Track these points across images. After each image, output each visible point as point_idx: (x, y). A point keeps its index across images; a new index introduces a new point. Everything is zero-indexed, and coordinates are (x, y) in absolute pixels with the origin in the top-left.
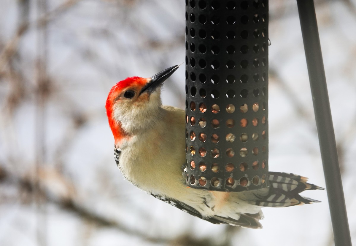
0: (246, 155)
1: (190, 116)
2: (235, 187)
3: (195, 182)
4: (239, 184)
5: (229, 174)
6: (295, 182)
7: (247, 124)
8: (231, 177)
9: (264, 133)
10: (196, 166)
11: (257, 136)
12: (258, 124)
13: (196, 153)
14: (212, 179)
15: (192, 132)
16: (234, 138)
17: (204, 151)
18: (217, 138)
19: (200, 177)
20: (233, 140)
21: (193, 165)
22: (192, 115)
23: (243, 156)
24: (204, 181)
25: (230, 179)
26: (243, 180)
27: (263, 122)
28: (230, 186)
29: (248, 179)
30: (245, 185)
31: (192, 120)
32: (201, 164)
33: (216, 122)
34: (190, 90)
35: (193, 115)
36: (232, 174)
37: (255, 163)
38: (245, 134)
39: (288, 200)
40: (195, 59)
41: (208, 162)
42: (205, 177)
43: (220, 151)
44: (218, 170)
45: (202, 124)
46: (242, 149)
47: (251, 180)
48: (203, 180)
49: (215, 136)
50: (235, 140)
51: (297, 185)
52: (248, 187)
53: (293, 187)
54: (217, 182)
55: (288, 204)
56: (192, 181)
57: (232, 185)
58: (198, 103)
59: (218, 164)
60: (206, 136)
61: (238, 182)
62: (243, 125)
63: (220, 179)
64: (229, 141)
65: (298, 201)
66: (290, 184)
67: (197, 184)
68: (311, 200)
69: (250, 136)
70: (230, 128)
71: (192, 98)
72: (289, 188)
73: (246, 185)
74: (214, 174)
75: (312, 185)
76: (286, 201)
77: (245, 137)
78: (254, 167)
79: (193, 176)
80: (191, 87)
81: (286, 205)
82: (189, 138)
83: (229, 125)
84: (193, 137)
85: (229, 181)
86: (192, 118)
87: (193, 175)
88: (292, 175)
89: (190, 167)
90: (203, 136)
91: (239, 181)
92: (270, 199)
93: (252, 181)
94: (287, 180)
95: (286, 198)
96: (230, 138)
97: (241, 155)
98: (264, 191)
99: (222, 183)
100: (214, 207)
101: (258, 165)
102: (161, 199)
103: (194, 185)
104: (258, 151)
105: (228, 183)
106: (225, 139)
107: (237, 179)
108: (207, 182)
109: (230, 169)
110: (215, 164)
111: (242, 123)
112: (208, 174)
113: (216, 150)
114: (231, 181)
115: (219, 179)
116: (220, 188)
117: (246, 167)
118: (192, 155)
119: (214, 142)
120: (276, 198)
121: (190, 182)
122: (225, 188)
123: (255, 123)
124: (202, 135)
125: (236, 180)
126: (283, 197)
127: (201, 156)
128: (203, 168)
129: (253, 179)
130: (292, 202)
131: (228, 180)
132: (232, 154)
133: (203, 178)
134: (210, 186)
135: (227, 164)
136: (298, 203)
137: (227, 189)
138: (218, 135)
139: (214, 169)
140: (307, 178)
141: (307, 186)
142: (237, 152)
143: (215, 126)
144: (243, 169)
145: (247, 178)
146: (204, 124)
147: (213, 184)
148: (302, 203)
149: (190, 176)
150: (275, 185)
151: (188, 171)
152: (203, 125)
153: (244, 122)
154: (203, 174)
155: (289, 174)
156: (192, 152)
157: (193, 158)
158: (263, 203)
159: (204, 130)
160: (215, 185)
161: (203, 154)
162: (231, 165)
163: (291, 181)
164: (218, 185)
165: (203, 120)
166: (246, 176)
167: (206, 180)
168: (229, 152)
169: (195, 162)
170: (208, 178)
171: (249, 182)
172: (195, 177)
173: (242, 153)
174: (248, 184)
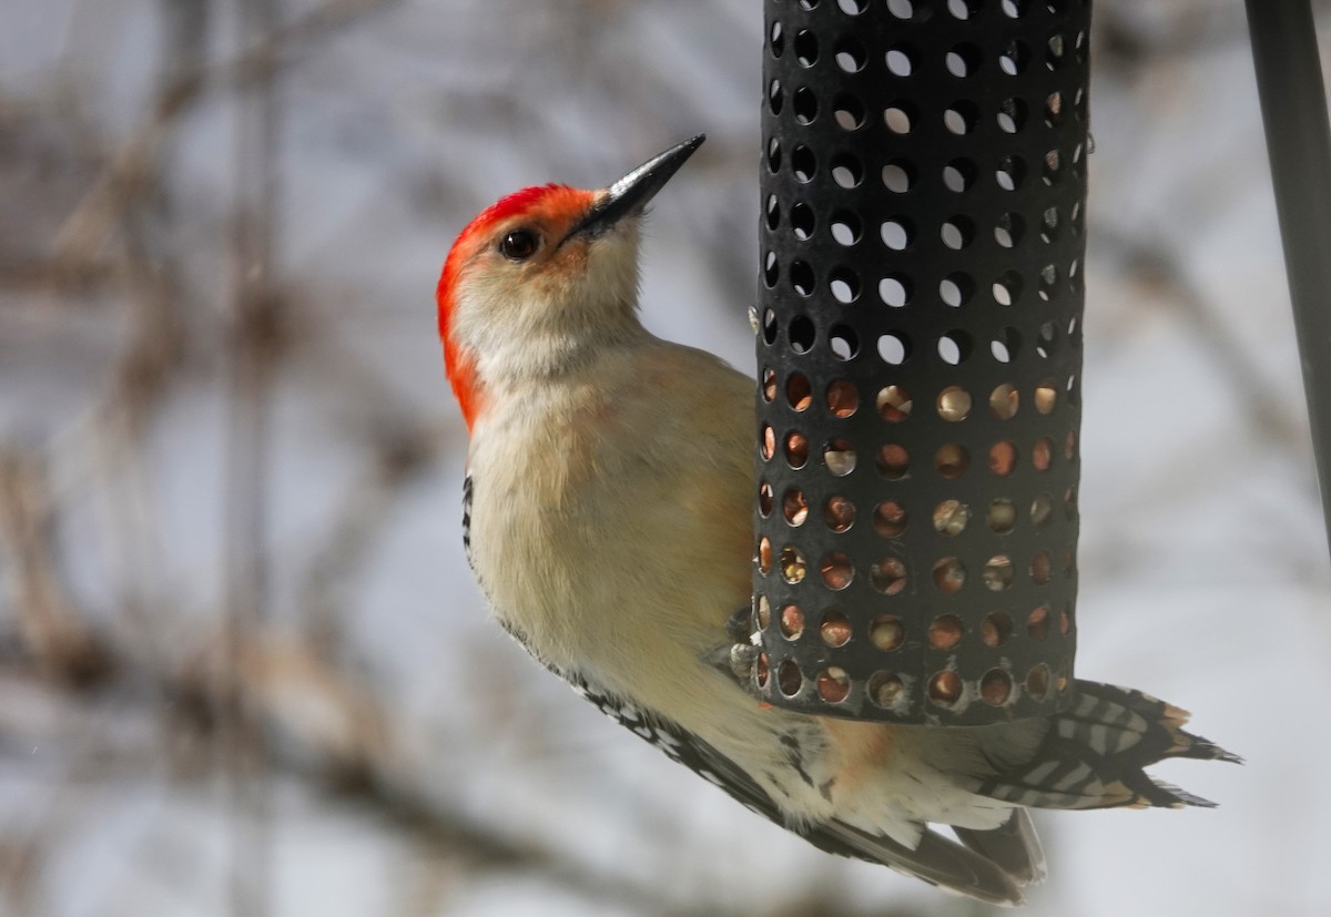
0: (1006, 583)
1: (786, 430)
2: (964, 708)
3: (802, 686)
4: (980, 697)
5: (940, 657)
6: (1137, 723)
7: (1014, 465)
8: (950, 668)
9: (1068, 495)
10: (807, 623)
11: (1046, 510)
12: (1051, 463)
13: (806, 572)
14: (873, 675)
15: (790, 494)
16: (964, 519)
17: (840, 565)
18: (897, 518)
19: (823, 669)
20: (958, 525)
21: (791, 619)
22: (792, 427)
23: (996, 586)
24: (840, 682)
25: (944, 676)
26: (994, 680)
27: (1069, 455)
28: (944, 705)
29: (1012, 677)
30: (998, 700)
31: (793, 445)
32: (834, 617)
33: (895, 454)
34: (786, 329)
35: (799, 428)
36: (953, 658)
37: (1037, 615)
38: (1005, 500)
39: (1096, 788)
41: (858, 609)
42: (845, 669)
43: (907, 568)
44: (896, 641)
45: (839, 463)
46: (994, 561)
47: (1023, 681)
48: (834, 680)
49: (892, 510)
50: (969, 524)
52: (1011, 706)
53: (1127, 740)
54: (892, 687)
55: (1090, 801)
56: (784, 684)
57: (953, 698)
58: (821, 381)
59: (898, 618)
60: (854, 509)
61: (976, 688)
62: (997, 466)
63: (906, 678)
64: (945, 531)
65: (1128, 794)
66: (1118, 727)
67: (808, 695)
68: (1183, 797)
69: (1020, 510)
70: (947, 477)
71: (796, 359)
72: (1111, 742)
73: (1004, 700)
74: (882, 656)
76: (1089, 789)
77: (1002, 514)
78: (1031, 629)
79: (793, 663)
80: (791, 315)
82: (778, 516)
83: (946, 468)
84: (796, 512)
85: (942, 686)
86: (795, 438)
87: (794, 660)
89: (779, 628)
90: (840, 508)
91: (979, 683)
93: (1025, 683)
96: (949, 517)
97: (988, 582)
99: (915, 694)
100: (831, 782)
101: (1046, 621)
103: (795, 699)
104: (1046, 568)
105: (936, 694)
106: (931, 522)
107: (971, 678)
108: (850, 689)
109: (944, 639)
110: (888, 617)
111: (995, 461)
112: (858, 659)
113: (892, 563)
114: (946, 685)
115: (902, 676)
116: (907, 713)
117: (1003, 628)
118: (792, 582)
119: (884, 532)
120: (1056, 776)
121: (779, 686)
122: (926, 713)
123: (1041, 458)
124: (835, 505)
125: (968, 680)
126: (1083, 771)
127: (834, 586)
128: (833, 633)
129: (1028, 675)
130: (1105, 796)
131: (936, 679)
132: (954, 579)
133: (837, 673)
134: (866, 704)
135: (937, 617)
136: (1128, 798)
137: (935, 718)
138: (901, 505)
139: (884, 638)
140: (1186, 713)
141: (1176, 741)
142: (973, 568)
143: (886, 469)
144: (992, 639)
145: (1008, 673)
146: (843, 462)
147: (875, 694)
148: (1143, 800)
149: (779, 664)
150: (1067, 729)
151: (769, 642)
152: (840, 466)
153: (1002, 455)
154: (838, 656)
155: (1127, 692)
156: (789, 571)
157: (795, 596)
158: (1005, 790)
159: (844, 486)
160: (881, 698)
161: (841, 581)
162: (950, 623)
164: (898, 698)
165: (839, 443)
166: (1005, 663)
167: (850, 682)
168: (942, 571)
169: (800, 609)
170: (856, 672)
171: (1014, 688)
172: (800, 669)
173: (991, 575)
174: (1012, 698)
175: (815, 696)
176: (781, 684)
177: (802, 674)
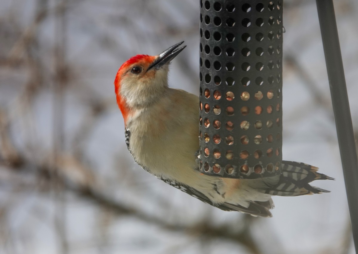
0: (261, 142)
2: (249, 174)
3: (209, 169)
4: (254, 171)
5: (243, 161)
6: (305, 172)
7: (262, 112)
8: (245, 164)
9: (278, 120)
10: (210, 152)
11: (271, 124)
12: (272, 112)
13: (210, 140)
14: (226, 166)
15: (206, 119)
16: (249, 126)
17: (218, 138)
18: (231, 125)
19: (214, 164)
20: (247, 127)
21: (207, 151)
22: (206, 103)
23: (258, 143)
24: (219, 168)
25: (244, 166)
26: (257, 167)
27: (278, 110)
28: (244, 173)
29: (262, 166)
30: (259, 172)
31: (206, 107)
32: (216, 151)
33: (231, 109)
34: (204, 77)
35: (207, 102)
36: (246, 161)
37: (269, 151)
38: (260, 121)
39: (297, 190)
40: (210, 46)
41: (223, 149)
42: (220, 164)
43: (234, 138)
44: (232, 157)
45: (217, 111)
46: (257, 137)
47: (265, 167)
48: (217, 167)
49: (230, 123)
51: (307, 175)
52: (262, 174)
53: (303, 177)
54: (231, 169)
55: (297, 193)
56: (206, 168)
57: (247, 172)
58: (212, 91)
59: (232, 151)
60: (221, 123)
61: (252, 169)
62: (257, 112)
63: (235, 167)
64: (244, 129)
65: (307, 191)
66: (300, 173)
67: (211, 171)
68: (321, 190)
69: (264, 123)
70: (244, 115)
71: (207, 85)
72: (299, 177)
73: (260, 173)
74: (228, 161)
75: (322, 175)
76: (296, 190)
77: (259, 124)
78: (268, 154)
79: (207, 163)
80: (205, 74)
81: (295, 194)
82: (203, 125)
83: (244, 113)
84: (207, 124)
85: (244, 169)
86: (207, 105)
87: (207, 162)
88: (302, 164)
89: (204, 154)
90: (217, 123)
91: (253, 168)
92: (280, 187)
93: (266, 168)
94: (298, 169)
95: (295, 188)
96: (245, 125)
97: (255, 142)
98: (275, 179)
99: (237, 171)
100: (225, 194)
101: (272, 152)
102: (171, 184)
103: (208, 172)
104: (272, 138)
105: (242, 171)
106: (240, 126)
107: (251, 166)
108: (221, 169)
109: (244, 156)
110: (229, 151)
111: (256, 111)
112: (223, 162)
113: (231, 137)
114: (245, 169)
115: (233, 166)
116: (235, 175)
117: (260, 154)
118: (207, 142)
119: (229, 129)
120: (286, 187)
121: (204, 169)
122: (239, 176)
123: (269, 110)
124: (216, 122)
125: (250, 167)
126: (293, 186)
127: (216, 143)
128: (217, 155)
129: (267, 166)
130: (301, 192)
131: (242, 167)
132: (247, 141)
133: (217, 165)
134: (225, 173)
135: (242, 151)
136: (307, 192)
137: (242, 177)
138: (232, 122)
139: (229, 156)
140: (317, 168)
141: (317, 176)
142: (252, 139)
143: (229, 113)
144: (257, 157)
145: (261, 165)
146: (218, 111)
147: (227, 171)
148: (311, 192)
149: (204, 163)
150: (285, 174)
151: (202, 157)
152: (217, 112)
153: (258, 110)
154: (218, 161)
155: (300, 163)
156: (206, 140)
157: (207, 146)
158: (272, 192)
159: (218, 118)
160: (229, 172)
161: (218, 142)
162: (245, 152)
163: (301, 170)
164: (232, 172)
165: (217, 107)
166: (260, 163)
167: (221, 167)
168: (243, 139)
169: (209, 149)
170: (222, 165)
171: (263, 169)
172: (209, 164)
173: (256, 140)
174: (263, 172)
175: (212, 171)
176: (205, 168)
177: (209, 166)
